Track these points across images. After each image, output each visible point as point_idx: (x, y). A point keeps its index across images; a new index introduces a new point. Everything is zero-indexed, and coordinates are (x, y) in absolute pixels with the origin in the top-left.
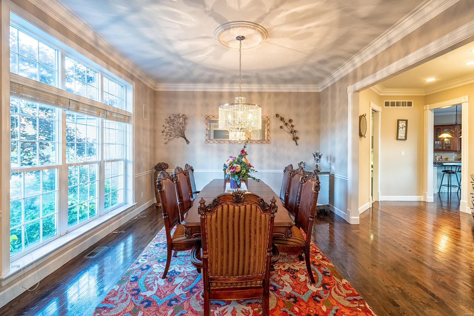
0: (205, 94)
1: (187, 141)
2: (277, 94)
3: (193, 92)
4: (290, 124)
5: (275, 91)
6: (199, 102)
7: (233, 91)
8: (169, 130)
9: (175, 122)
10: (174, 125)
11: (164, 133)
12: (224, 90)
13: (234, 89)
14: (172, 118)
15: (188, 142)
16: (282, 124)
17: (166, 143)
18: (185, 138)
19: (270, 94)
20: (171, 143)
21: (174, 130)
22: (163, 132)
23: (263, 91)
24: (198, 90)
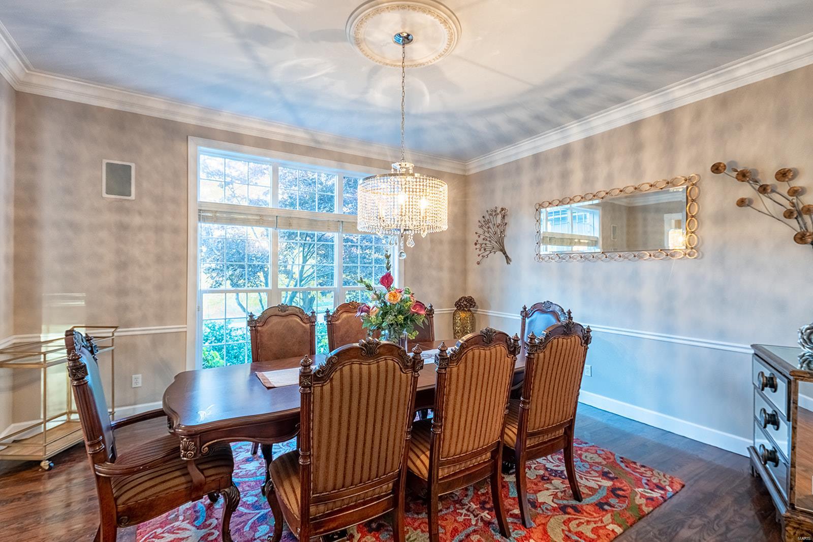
0: (537, 160)
1: (507, 257)
2: (724, 101)
3: (517, 161)
4: (784, 188)
5: (721, 90)
6: (526, 178)
7: (591, 133)
8: (484, 239)
9: (490, 225)
10: (490, 229)
11: (478, 246)
12: (570, 140)
13: (592, 128)
14: (487, 217)
15: (508, 259)
16: (747, 191)
17: (478, 263)
18: (505, 253)
19: (698, 110)
20: (486, 262)
21: (489, 239)
22: (476, 244)
23: (675, 106)
24: (526, 155)
